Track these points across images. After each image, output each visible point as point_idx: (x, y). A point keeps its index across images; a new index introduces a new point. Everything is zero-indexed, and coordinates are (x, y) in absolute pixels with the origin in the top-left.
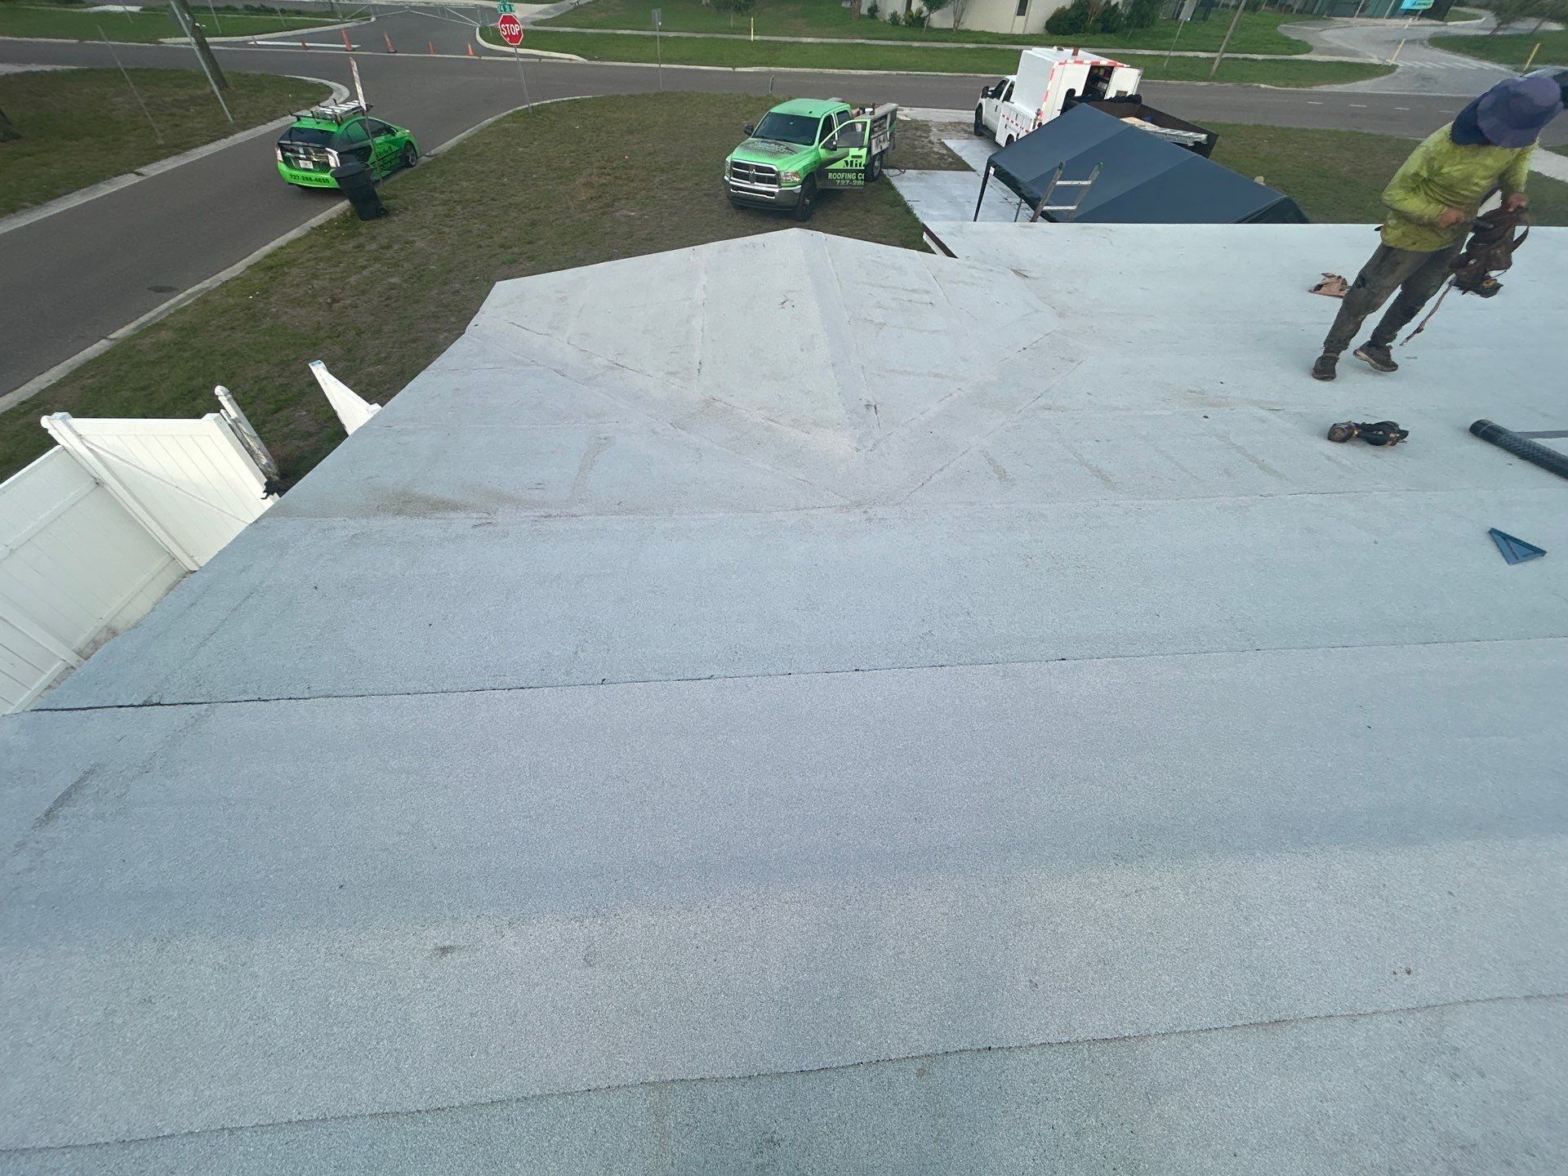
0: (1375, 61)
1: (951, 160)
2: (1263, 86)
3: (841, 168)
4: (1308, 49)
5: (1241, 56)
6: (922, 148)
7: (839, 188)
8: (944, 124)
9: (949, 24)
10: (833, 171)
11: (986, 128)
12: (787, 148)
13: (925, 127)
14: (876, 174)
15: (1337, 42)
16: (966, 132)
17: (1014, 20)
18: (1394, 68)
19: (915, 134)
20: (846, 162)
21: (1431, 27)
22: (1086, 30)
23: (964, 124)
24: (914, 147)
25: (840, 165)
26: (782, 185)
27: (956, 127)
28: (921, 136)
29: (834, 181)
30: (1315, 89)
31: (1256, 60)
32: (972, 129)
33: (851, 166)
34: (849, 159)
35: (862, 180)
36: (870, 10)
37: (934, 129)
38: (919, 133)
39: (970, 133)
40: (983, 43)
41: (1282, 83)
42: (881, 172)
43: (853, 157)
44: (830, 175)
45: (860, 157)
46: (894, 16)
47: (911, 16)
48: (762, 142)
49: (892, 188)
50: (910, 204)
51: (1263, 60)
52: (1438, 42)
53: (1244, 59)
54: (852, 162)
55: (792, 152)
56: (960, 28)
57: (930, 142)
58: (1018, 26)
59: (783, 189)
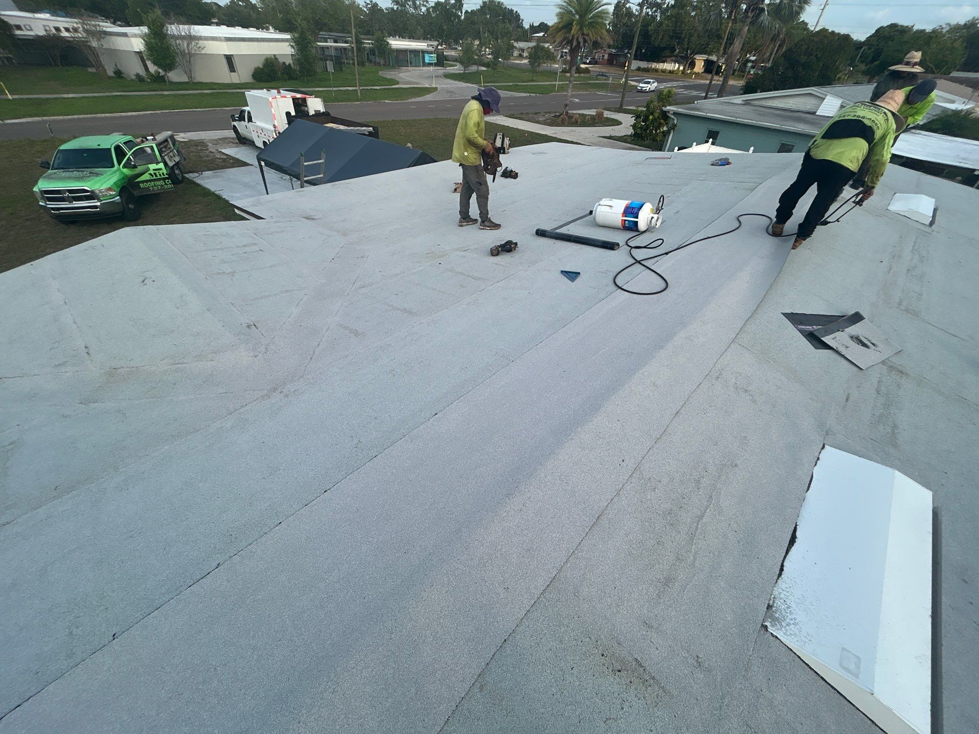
0: (427, 86)
1: (231, 161)
2: (386, 101)
3: (148, 178)
4: (398, 83)
5: (369, 88)
6: (207, 156)
7: (153, 193)
8: (215, 140)
9: (185, 79)
10: (143, 182)
11: (245, 138)
12: (90, 173)
13: (202, 144)
14: (180, 179)
15: (408, 79)
16: (233, 142)
17: (230, 75)
18: (436, 89)
19: (196, 149)
21: (440, 70)
22: (279, 79)
23: (229, 138)
24: (200, 157)
25: (146, 177)
26: (101, 199)
27: (225, 141)
28: (202, 150)
29: (147, 189)
30: (410, 100)
31: (377, 89)
32: (237, 141)
33: (156, 176)
34: (152, 172)
35: (170, 184)
36: (115, 73)
37: (210, 144)
38: (199, 148)
40: (215, 89)
41: (394, 99)
42: (183, 176)
43: (154, 170)
44: (141, 185)
45: (160, 169)
46: (138, 75)
47: (152, 75)
48: (64, 172)
49: (198, 185)
50: (217, 193)
51: (380, 89)
52: (448, 76)
53: (371, 89)
54: (154, 174)
55: (97, 175)
56: (194, 81)
57: (211, 152)
58: (235, 78)
59: (103, 202)
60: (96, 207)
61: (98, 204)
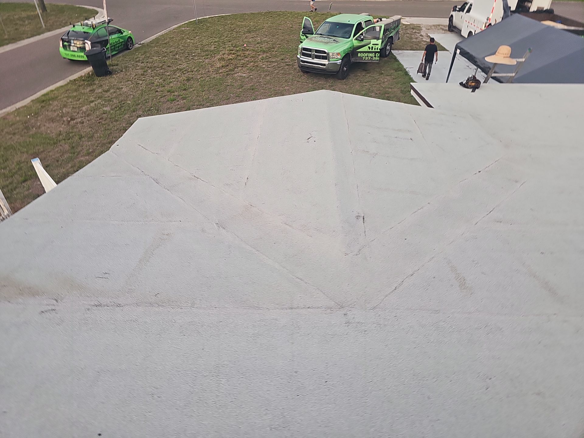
6: (416, 39)
7: (364, 61)
8: (430, 26)
10: (361, 52)
11: (455, 27)
12: (334, 40)
13: (418, 28)
14: (387, 54)
16: (443, 29)
19: (412, 31)
20: (369, 47)
23: (442, 25)
24: (411, 38)
25: (365, 49)
26: (330, 60)
27: (437, 27)
28: (416, 32)
29: (361, 58)
32: (447, 28)
33: (372, 49)
34: (371, 46)
35: (378, 57)
37: (424, 29)
38: (414, 31)
39: (446, 30)
42: (390, 52)
43: (373, 44)
44: (359, 55)
45: (378, 44)
48: (321, 37)
49: (397, 61)
50: (407, 70)
54: (372, 47)
55: (337, 42)
57: (421, 35)
59: (330, 62)
60: (324, 65)
61: (327, 63)
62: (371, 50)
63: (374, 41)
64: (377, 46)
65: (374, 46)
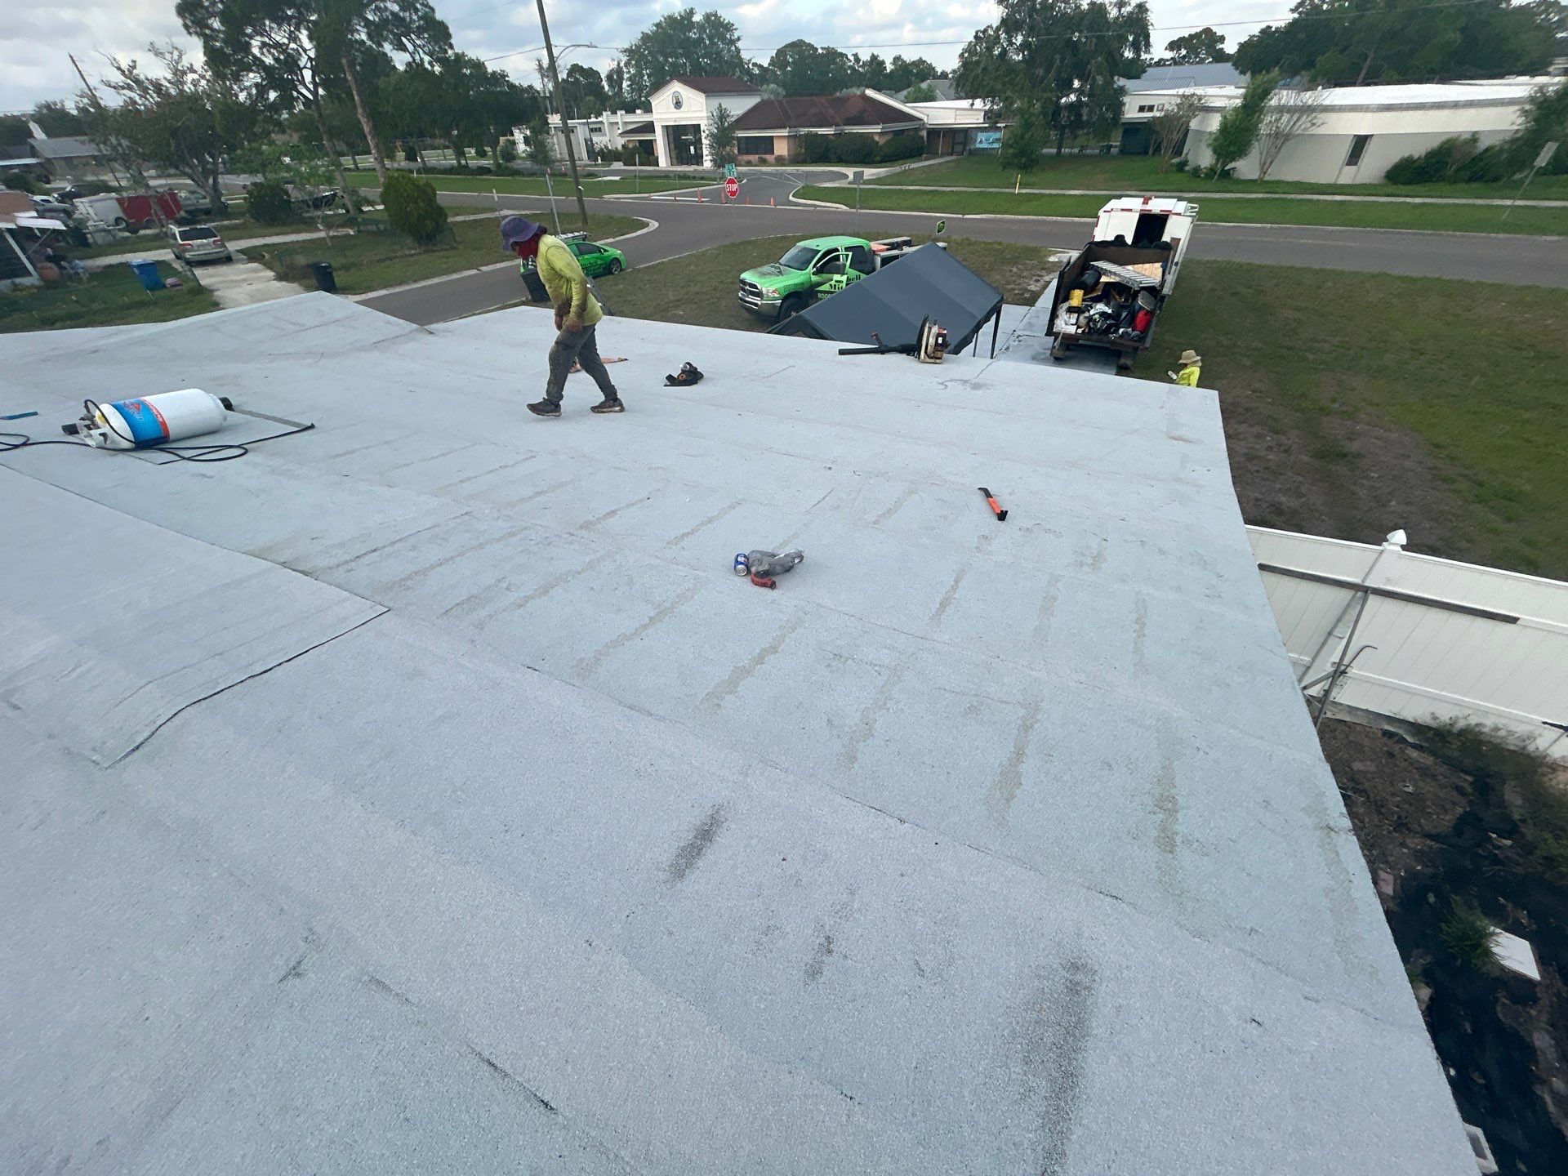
3: (827, 290)
9: (1254, 175)
10: (821, 292)
17: (1341, 169)
20: (831, 285)
25: (826, 287)
26: (764, 298)
33: (835, 289)
34: (833, 283)
43: (836, 281)
44: (819, 295)
45: (841, 282)
48: (771, 267)
54: (835, 286)
56: (1267, 178)
58: (1348, 176)
59: (764, 302)
60: (756, 305)
61: (759, 303)
62: (833, 290)
63: (837, 277)
64: (841, 285)
65: (837, 284)
